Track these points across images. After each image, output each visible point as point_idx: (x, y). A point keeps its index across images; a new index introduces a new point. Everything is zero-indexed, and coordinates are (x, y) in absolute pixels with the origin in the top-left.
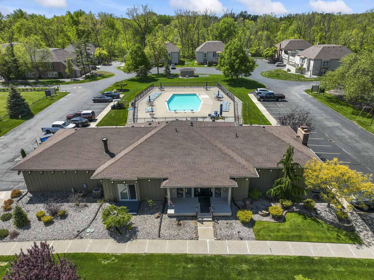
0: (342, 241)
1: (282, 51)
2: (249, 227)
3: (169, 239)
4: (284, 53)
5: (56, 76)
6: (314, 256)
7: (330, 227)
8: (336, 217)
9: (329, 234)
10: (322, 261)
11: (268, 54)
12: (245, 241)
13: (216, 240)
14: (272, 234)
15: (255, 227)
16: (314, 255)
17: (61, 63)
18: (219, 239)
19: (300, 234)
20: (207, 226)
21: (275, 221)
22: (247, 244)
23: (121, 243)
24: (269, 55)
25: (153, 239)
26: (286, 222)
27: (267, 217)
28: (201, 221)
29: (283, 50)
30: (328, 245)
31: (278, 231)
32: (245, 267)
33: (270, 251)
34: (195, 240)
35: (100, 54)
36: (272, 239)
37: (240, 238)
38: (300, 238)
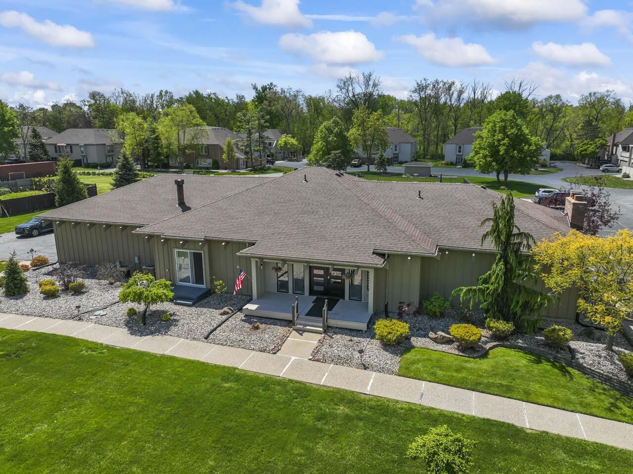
0: (621, 418)
1: (617, 146)
2: (395, 353)
3: (222, 344)
4: (621, 150)
5: (209, 166)
6: (528, 427)
7: (597, 387)
8: (622, 370)
9: (590, 399)
10: (542, 439)
11: (586, 150)
12: (371, 372)
13: (310, 360)
14: (440, 373)
15: (407, 356)
16: (527, 424)
17: (220, 146)
18: (318, 360)
19: (512, 384)
20: (307, 339)
21: (461, 354)
22: (373, 377)
23: (134, 336)
24: (588, 152)
25: (194, 339)
26: (486, 360)
27: (444, 346)
28: (300, 331)
29: (620, 145)
30: (578, 417)
31: (457, 371)
32: (342, 409)
33: (419, 397)
34: (269, 353)
35: (286, 143)
36: (437, 380)
37: (364, 366)
38: (507, 391)
